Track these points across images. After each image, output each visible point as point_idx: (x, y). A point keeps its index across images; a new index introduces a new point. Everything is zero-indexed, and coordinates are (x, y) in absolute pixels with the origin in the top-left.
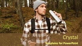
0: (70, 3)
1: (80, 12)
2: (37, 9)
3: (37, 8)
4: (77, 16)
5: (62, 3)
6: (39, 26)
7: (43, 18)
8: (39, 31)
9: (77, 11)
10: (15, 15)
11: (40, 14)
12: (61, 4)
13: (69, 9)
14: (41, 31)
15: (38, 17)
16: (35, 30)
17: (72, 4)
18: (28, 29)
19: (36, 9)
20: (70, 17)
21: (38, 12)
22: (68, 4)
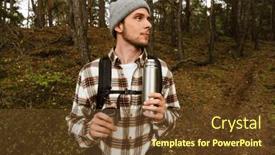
0: (222, 20)
1: (249, 44)
2: (121, 26)
3: (122, 21)
4: (242, 55)
5: (201, 19)
6: (122, 82)
7: (141, 57)
8: (123, 96)
9: (242, 42)
10: (70, 48)
11: (129, 42)
12: (198, 21)
13: (220, 34)
14: (129, 96)
15: (123, 51)
16: (111, 96)
17: (227, 22)
18: (86, 90)
19: (118, 25)
20: (220, 56)
21: (123, 34)
22: (217, 20)
